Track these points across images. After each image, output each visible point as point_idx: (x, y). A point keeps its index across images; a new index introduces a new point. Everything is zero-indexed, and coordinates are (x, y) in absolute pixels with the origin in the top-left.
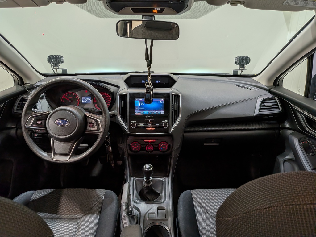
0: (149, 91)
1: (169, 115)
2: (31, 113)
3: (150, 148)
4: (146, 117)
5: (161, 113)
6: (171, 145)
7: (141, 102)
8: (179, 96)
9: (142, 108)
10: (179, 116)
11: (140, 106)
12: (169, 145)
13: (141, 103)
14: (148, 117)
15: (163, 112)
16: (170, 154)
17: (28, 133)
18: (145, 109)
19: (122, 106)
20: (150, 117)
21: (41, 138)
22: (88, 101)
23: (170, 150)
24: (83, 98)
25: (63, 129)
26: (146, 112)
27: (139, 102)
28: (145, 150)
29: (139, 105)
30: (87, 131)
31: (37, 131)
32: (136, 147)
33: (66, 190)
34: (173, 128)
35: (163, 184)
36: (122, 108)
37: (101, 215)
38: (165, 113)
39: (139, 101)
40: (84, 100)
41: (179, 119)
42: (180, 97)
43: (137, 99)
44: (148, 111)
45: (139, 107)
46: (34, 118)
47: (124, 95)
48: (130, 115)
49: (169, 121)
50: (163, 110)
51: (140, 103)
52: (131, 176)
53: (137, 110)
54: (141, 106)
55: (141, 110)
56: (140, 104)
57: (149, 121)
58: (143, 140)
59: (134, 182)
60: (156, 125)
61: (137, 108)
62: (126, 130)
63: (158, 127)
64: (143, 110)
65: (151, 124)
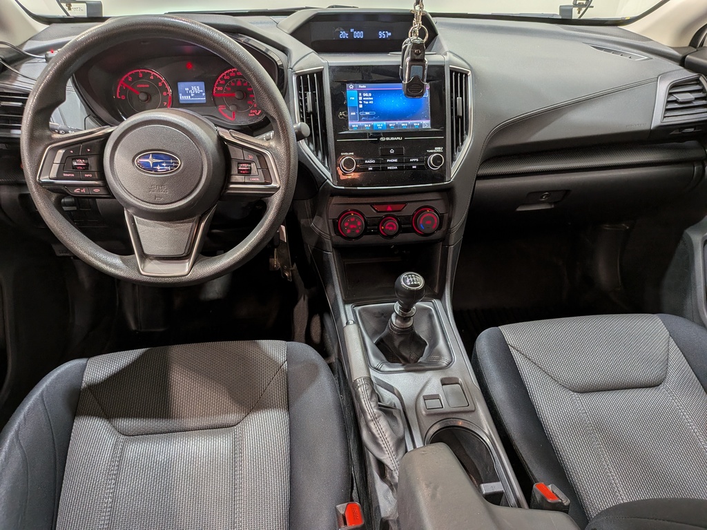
0: (419, 57)
1: (443, 133)
2: (50, 137)
3: (391, 226)
4: (382, 139)
5: (421, 125)
6: (446, 215)
7: (365, 95)
8: (466, 75)
9: (367, 113)
10: (467, 134)
11: (361, 106)
12: (441, 217)
13: (363, 97)
14: (388, 139)
15: (426, 124)
16: (445, 240)
17: (49, 197)
18: (376, 116)
19: (310, 109)
20: (392, 139)
21: (75, 208)
22: (196, 95)
23: (444, 229)
24: (181, 85)
25: (162, 182)
26: (380, 125)
27: (358, 96)
28: (377, 232)
29: (359, 104)
30: (231, 186)
31: (77, 191)
32: (353, 225)
33: (177, 352)
34: (454, 169)
35: (431, 316)
36: (311, 113)
37: (292, 409)
38: (433, 125)
39: (359, 92)
40: (185, 94)
41: (468, 141)
42: (470, 79)
43: (351, 86)
44: (385, 123)
45: (360, 110)
46: (61, 152)
47: (311, 74)
48: (336, 136)
49: (444, 149)
50: (427, 119)
51: (361, 98)
52: (346, 302)
53: (354, 118)
54: (366, 108)
55: (365, 121)
56: (363, 100)
57: (392, 151)
58: (372, 204)
59: (356, 315)
60: (411, 162)
61: (354, 114)
62: (328, 178)
63: (415, 167)
64: (370, 119)
65: (396, 160)
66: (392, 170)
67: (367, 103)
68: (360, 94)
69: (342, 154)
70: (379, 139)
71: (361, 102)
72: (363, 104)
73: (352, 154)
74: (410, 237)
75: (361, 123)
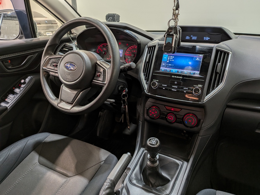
1: (205, 79)
3: (171, 118)
5: (194, 74)
6: (202, 120)
7: (171, 57)
8: (228, 54)
9: (170, 65)
10: (221, 82)
11: (168, 61)
12: (199, 121)
13: (170, 57)
14: (175, 77)
15: (197, 73)
16: (198, 132)
18: (173, 66)
19: (147, 60)
20: (178, 77)
23: (199, 127)
25: (69, 74)
26: (174, 71)
27: (168, 57)
28: (165, 119)
29: (167, 60)
30: (94, 81)
31: (52, 73)
32: (154, 113)
34: (207, 98)
36: (148, 62)
38: (200, 74)
39: (169, 55)
41: (221, 86)
42: (230, 55)
43: (166, 53)
44: (177, 70)
45: (167, 63)
47: (152, 47)
48: (153, 72)
49: (203, 87)
50: (198, 71)
52: (141, 146)
53: (164, 66)
54: (170, 62)
55: (168, 68)
56: (169, 59)
57: (176, 83)
58: (165, 106)
59: (142, 154)
60: (184, 89)
61: (164, 64)
62: (145, 89)
63: (185, 92)
64: (171, 67)
65: (177, 87)
66: (174, 91)
67: (171, 60)
68: (169, 57)
69: (154, 80)
70: (171, 76)
71: (168, 60)
72: (169, 61)
73: (158, 81)
74: (181, 126)
75: (166, 69)
